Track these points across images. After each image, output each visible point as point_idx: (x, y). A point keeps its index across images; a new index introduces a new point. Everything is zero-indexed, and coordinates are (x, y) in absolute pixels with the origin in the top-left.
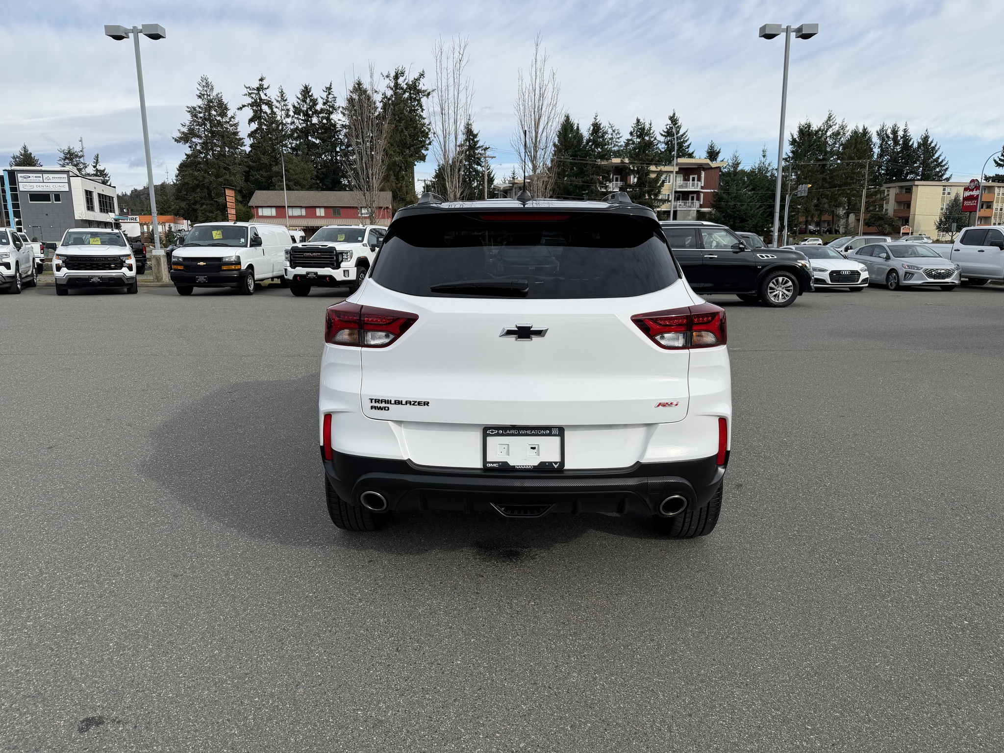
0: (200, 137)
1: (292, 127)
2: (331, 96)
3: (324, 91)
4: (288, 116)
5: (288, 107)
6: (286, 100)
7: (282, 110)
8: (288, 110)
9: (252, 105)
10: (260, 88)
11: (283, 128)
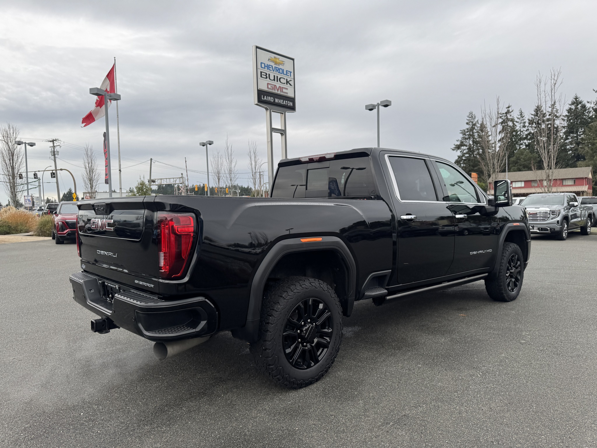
0: (466, 146)
1: (527, 133)
2: (555, 109)
3: (550, 107)
4: (524, 126)
5: (525, 121)
6: (524, 117)
7: (521, 123)
8: (525, 123)
9: (502, 123)
10: (508, 112)
11: (520, 133)
